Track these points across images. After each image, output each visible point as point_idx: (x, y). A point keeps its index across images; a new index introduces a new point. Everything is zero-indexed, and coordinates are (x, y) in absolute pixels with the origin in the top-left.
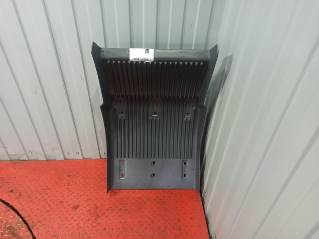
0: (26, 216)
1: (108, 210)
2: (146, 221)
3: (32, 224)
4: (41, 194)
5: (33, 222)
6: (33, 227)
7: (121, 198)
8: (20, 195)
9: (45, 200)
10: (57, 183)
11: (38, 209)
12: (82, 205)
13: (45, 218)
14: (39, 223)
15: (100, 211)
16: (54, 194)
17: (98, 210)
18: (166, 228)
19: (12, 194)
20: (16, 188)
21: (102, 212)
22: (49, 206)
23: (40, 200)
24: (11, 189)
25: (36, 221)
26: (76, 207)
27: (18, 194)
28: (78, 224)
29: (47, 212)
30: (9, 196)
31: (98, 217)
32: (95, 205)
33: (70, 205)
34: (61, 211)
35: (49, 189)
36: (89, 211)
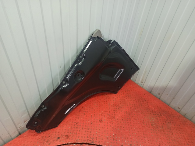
0: (84, 141)
1: (114, 112)
2: (132, 106)
3: (91, 142)
4: (77, 128)
5: (90, 141)
6: (93, 143)
7: (114, 104)
9: (83, 128)
10: (78, 118)
11: (84, 134)
12: (102, 118)
13: (94, 135)
14: (93, 139)
15: (112, 115)
16: (83, 123)
17: (111, 115)
18: (141, 103)
19: (61, 139)
20: (58, 135)
21: (113, 114)
22: (88, 129)
23: (80, 130)
24: (57, 138)
25: (91, 139)
26: (101, 121)
27: (64, 136)
28: (110, 126)
29: (91, 132)
30: (60, 141)
31: (114, 117)
32: (107, 114)
33: (97, 122)
34: (97, 127)
35: (78, 123)
36: (108, 118)
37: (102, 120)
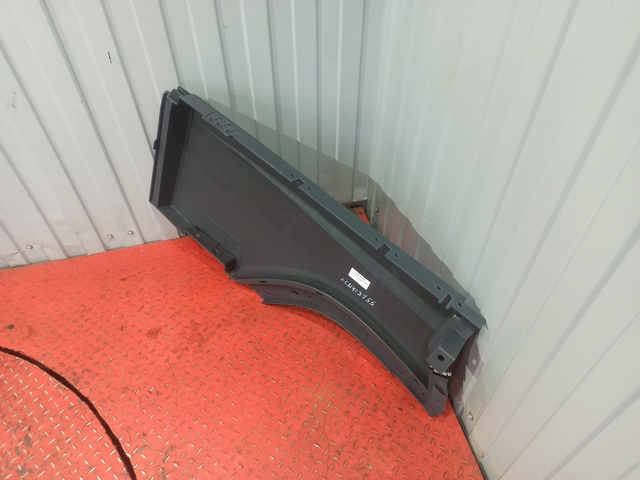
0: (57, 365)
1: (220, 326)
2: (299, 332)
3: (73, 377)
4: (75, 321)
5: (74, 374)
6: (76, 382)
7: (241, 301)
8: (31, 330)
9: (87, 331)
10: (104, 296)
11: (77, 349)
12: (165, 326)
13: (98, 362)
14: (86, 374)
15: (205, 330)
16: (102, 317)
17: (201, 329)
19: (12, 332)
21: (209, 330)
22: (98, 339)
23: (75, 332)
24: (8, 324)
25: (79, 371)
26: (154, 333)
27: (26, 330)
28: (167, 361)
29: (98, 350)
30: (7, 336)
31: (202, 340)
32: (192, 321)
33: (141, 330)
34: (126, 345)
35: (90, 310)
36: (182, 333)
37: (157, 332)
